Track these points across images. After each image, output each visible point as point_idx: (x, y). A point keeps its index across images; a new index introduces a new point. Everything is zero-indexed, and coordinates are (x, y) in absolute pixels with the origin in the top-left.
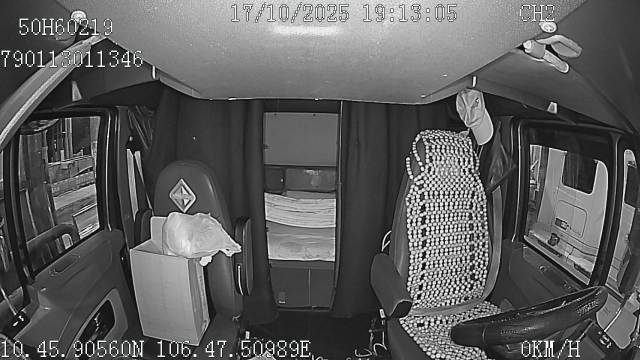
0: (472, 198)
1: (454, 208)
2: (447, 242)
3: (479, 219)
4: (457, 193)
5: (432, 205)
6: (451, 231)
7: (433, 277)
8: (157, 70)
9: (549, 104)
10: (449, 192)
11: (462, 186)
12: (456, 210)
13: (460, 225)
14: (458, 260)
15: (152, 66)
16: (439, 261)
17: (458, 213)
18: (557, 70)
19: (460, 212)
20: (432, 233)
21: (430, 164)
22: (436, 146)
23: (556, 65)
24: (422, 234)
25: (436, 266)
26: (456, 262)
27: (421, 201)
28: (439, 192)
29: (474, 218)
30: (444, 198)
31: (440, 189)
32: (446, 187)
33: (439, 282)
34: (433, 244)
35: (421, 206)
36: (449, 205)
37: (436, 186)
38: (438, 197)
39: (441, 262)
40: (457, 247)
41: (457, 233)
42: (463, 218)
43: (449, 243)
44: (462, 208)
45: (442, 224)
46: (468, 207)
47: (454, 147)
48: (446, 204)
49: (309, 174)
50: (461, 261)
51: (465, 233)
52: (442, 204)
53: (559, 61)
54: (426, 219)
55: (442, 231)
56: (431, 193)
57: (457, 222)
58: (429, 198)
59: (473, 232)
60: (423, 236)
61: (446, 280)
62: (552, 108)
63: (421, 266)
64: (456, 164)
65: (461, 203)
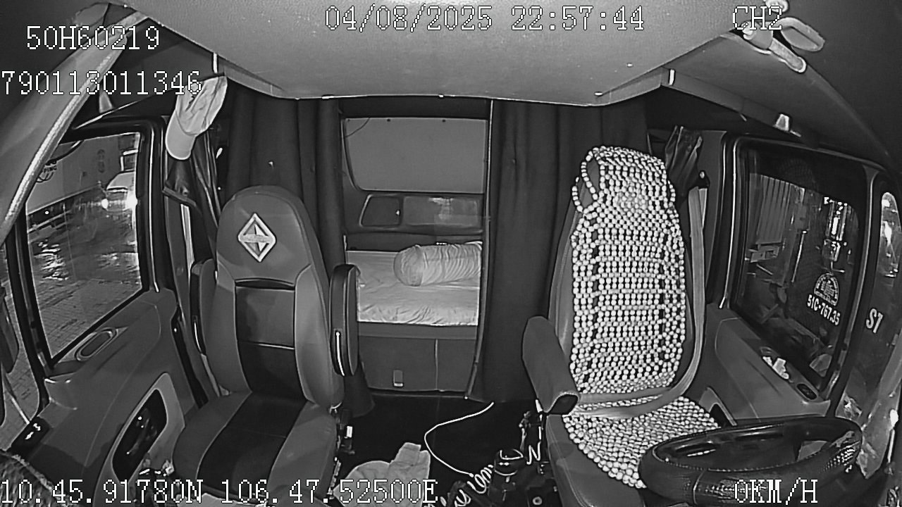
0: (664, 243)
1: (638, 255)
2: (627, 302)
3: (673, 274)
4: (643, 233)
5: (607, 247)
6: (633, 286)
7: (606, 351)
8: (220, 59)
9: (778, 117)
10: (632, 231)
11: (650, 225)
12: (641, 258)
13: (646, 280)
14: (643, 329)
15: (212, 54)
16: (615, 328)
17: (643, 263)
18: (789, 68)
19: (647, 261)
20: (608, 287)
21: (606, 191)
22: (615, 167)
23: (789, 60)
24: (592, 288)
25: (612, 335)
26: (640, 331)
27: (593, 241)
28: (618, 230)
29: (667, 273)
30: (625, 239)
31: (620, 226)
32: (628, 224)
33: (616, 359)
34: (607, 303)
35: (593, 249)
36: (631, 250)
37: (614, 221)
38: (616, 237)
39: (619, 329)
40: (641, 310)
41: (641, 291)
42: (651, 270)
43: (630, 304)
44: (649, 256)
45: (621, 276)
46: (658, 255)
47: (641, 170)
48: (628, 248)
49: (436, 203)
50: (647, 331)
51: (654, 291)
52: (621, 248)
53: (792, 55)
54: (599, 266)
55: (621, 286)
56: (607, 231)
57: (642, 275)
58: (604, 239)
59: (665, 291)
60: (593, 291)
61: (625, 357)
62: (782, 123)
63: (590, 334)
64: (644, 193)
65: (648, 249)
